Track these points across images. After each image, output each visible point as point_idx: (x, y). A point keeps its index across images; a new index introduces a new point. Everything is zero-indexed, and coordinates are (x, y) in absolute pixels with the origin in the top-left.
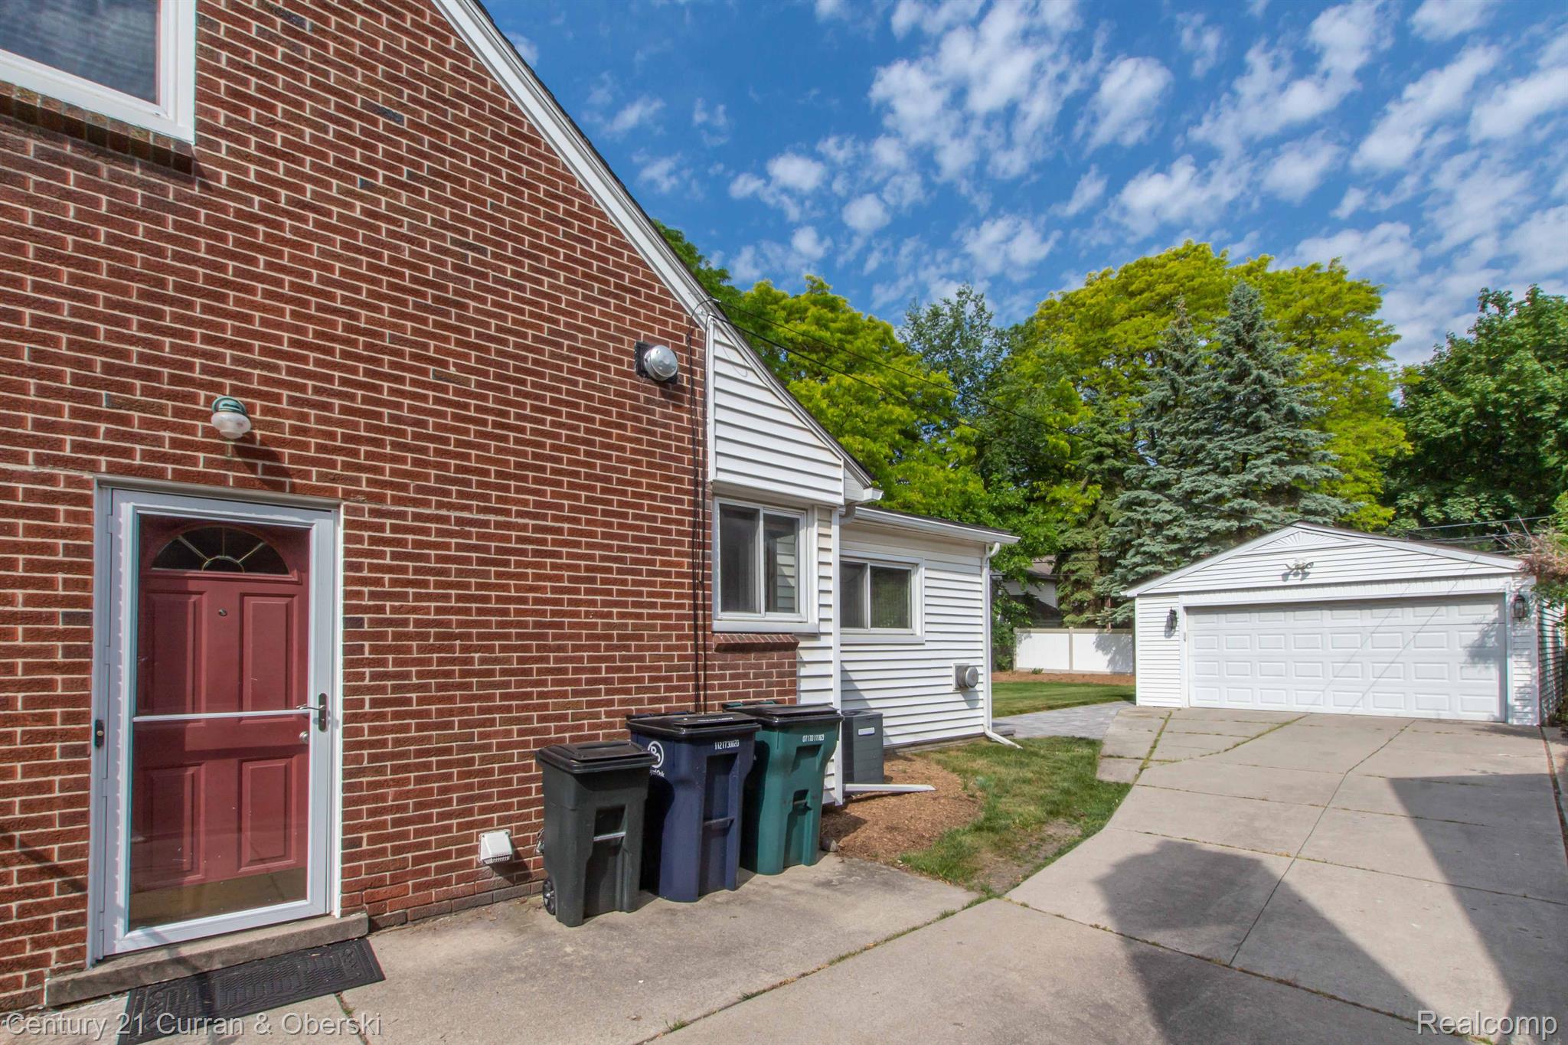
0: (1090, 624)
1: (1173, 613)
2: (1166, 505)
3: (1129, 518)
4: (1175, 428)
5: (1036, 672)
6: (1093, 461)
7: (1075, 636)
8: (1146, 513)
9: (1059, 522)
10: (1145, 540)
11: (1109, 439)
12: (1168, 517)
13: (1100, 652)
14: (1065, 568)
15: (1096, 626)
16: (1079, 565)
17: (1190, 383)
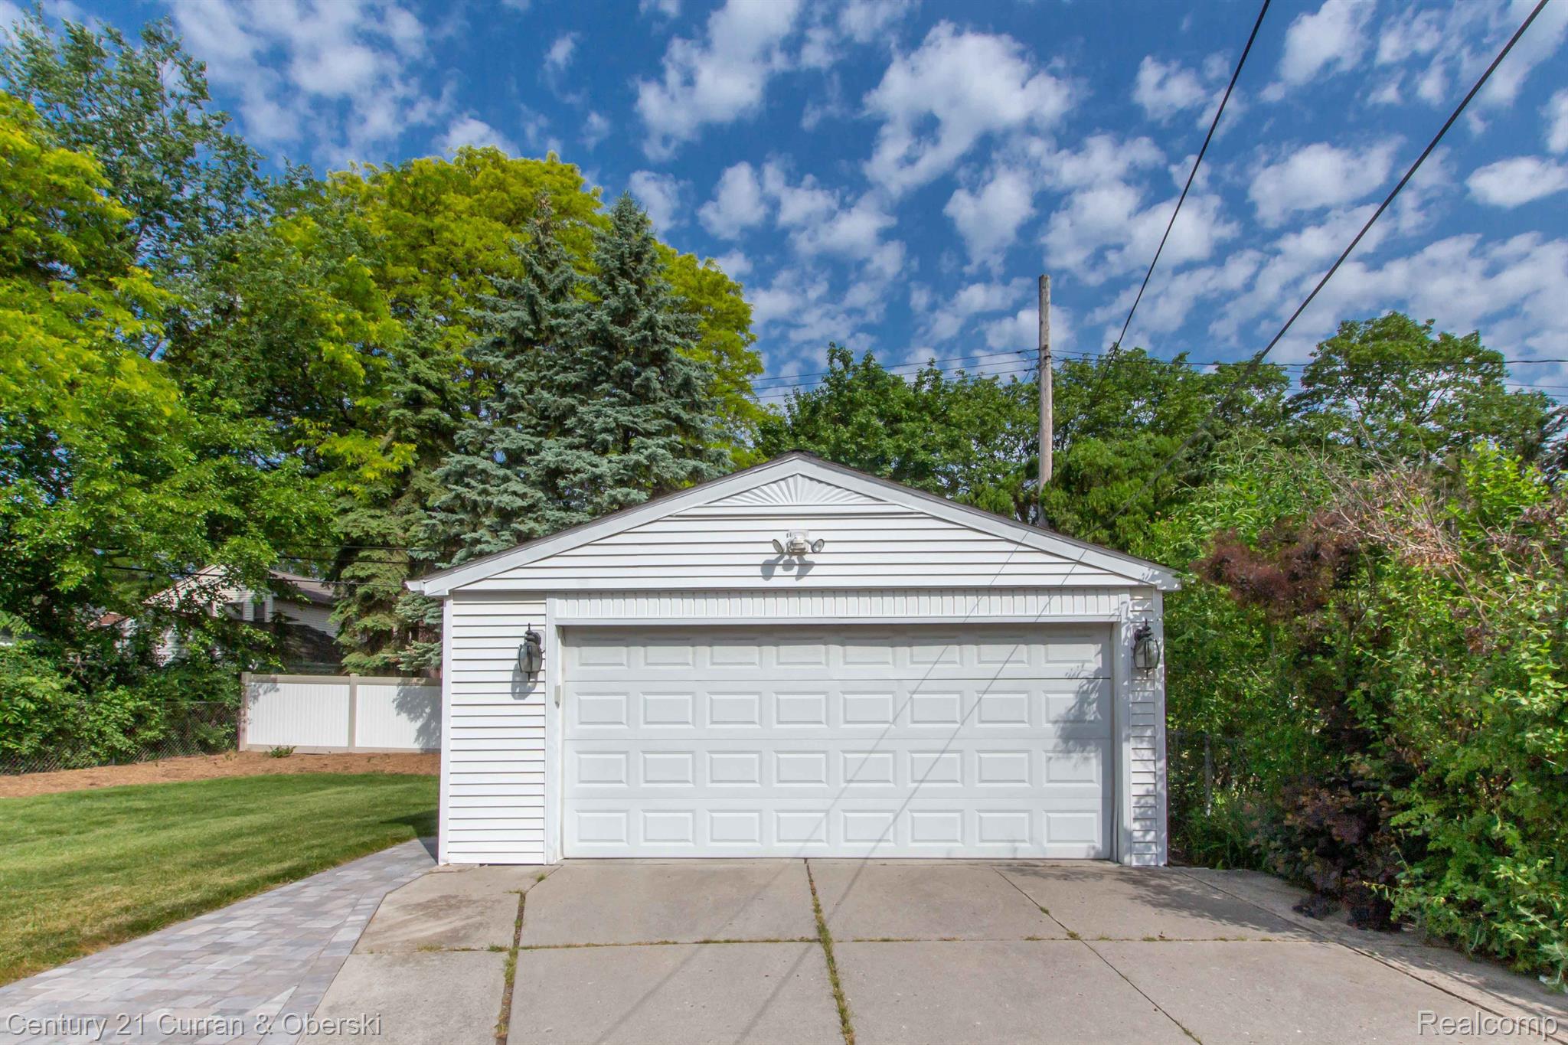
0: (388, 669)
1: (533, 639)
2: (515, 486)
3: (458, 496)
4: (533, 376)
5: (281, 753)
6: (406, 406)
7: (360, 689)
8: (485, 492)
9: (340, 494)
10: (482, 533)
11: (433, 376)
12: (519, 503)
13: (404, 716)
14: (346, 573)
15: (398, 673)
16: (371, 569)
17: (556, 314)
